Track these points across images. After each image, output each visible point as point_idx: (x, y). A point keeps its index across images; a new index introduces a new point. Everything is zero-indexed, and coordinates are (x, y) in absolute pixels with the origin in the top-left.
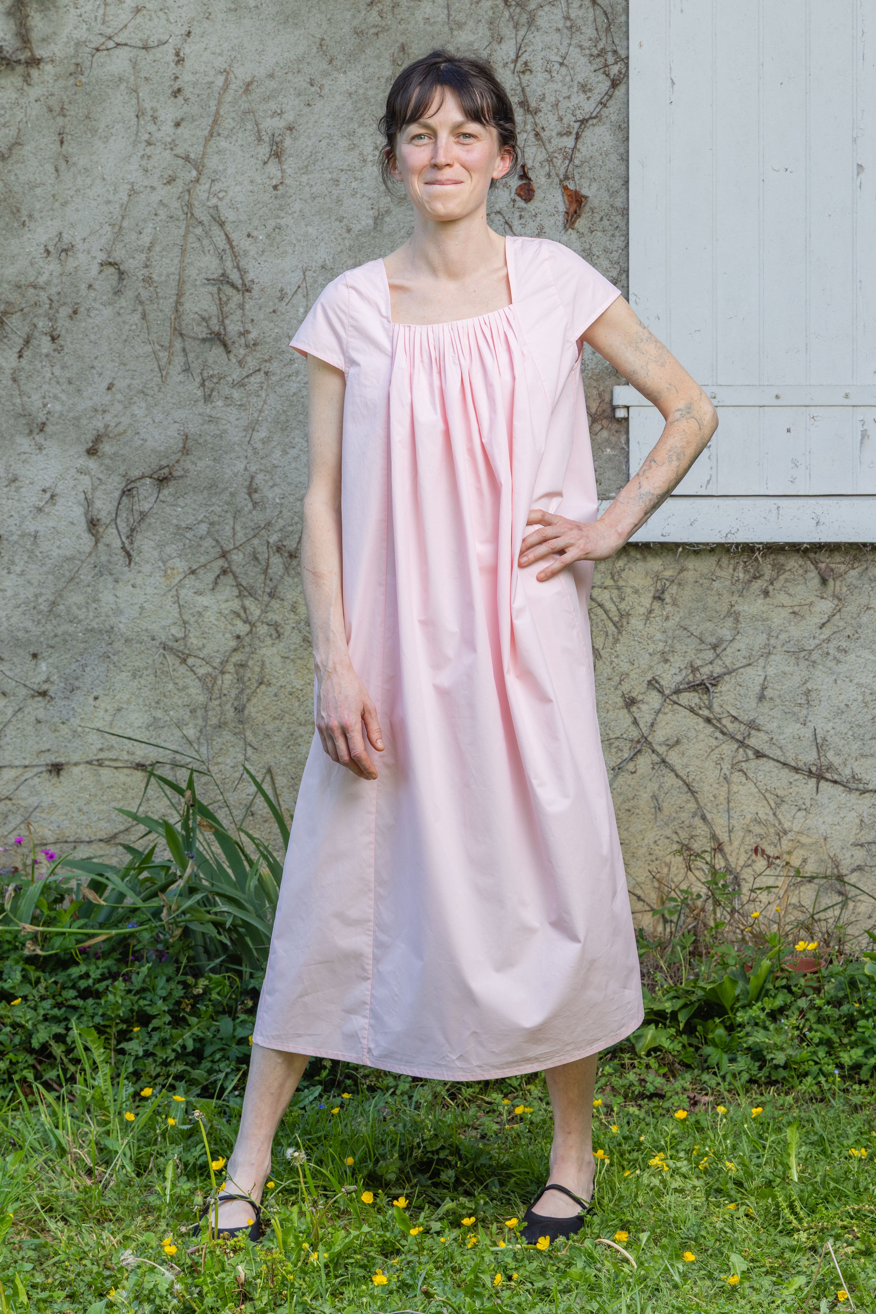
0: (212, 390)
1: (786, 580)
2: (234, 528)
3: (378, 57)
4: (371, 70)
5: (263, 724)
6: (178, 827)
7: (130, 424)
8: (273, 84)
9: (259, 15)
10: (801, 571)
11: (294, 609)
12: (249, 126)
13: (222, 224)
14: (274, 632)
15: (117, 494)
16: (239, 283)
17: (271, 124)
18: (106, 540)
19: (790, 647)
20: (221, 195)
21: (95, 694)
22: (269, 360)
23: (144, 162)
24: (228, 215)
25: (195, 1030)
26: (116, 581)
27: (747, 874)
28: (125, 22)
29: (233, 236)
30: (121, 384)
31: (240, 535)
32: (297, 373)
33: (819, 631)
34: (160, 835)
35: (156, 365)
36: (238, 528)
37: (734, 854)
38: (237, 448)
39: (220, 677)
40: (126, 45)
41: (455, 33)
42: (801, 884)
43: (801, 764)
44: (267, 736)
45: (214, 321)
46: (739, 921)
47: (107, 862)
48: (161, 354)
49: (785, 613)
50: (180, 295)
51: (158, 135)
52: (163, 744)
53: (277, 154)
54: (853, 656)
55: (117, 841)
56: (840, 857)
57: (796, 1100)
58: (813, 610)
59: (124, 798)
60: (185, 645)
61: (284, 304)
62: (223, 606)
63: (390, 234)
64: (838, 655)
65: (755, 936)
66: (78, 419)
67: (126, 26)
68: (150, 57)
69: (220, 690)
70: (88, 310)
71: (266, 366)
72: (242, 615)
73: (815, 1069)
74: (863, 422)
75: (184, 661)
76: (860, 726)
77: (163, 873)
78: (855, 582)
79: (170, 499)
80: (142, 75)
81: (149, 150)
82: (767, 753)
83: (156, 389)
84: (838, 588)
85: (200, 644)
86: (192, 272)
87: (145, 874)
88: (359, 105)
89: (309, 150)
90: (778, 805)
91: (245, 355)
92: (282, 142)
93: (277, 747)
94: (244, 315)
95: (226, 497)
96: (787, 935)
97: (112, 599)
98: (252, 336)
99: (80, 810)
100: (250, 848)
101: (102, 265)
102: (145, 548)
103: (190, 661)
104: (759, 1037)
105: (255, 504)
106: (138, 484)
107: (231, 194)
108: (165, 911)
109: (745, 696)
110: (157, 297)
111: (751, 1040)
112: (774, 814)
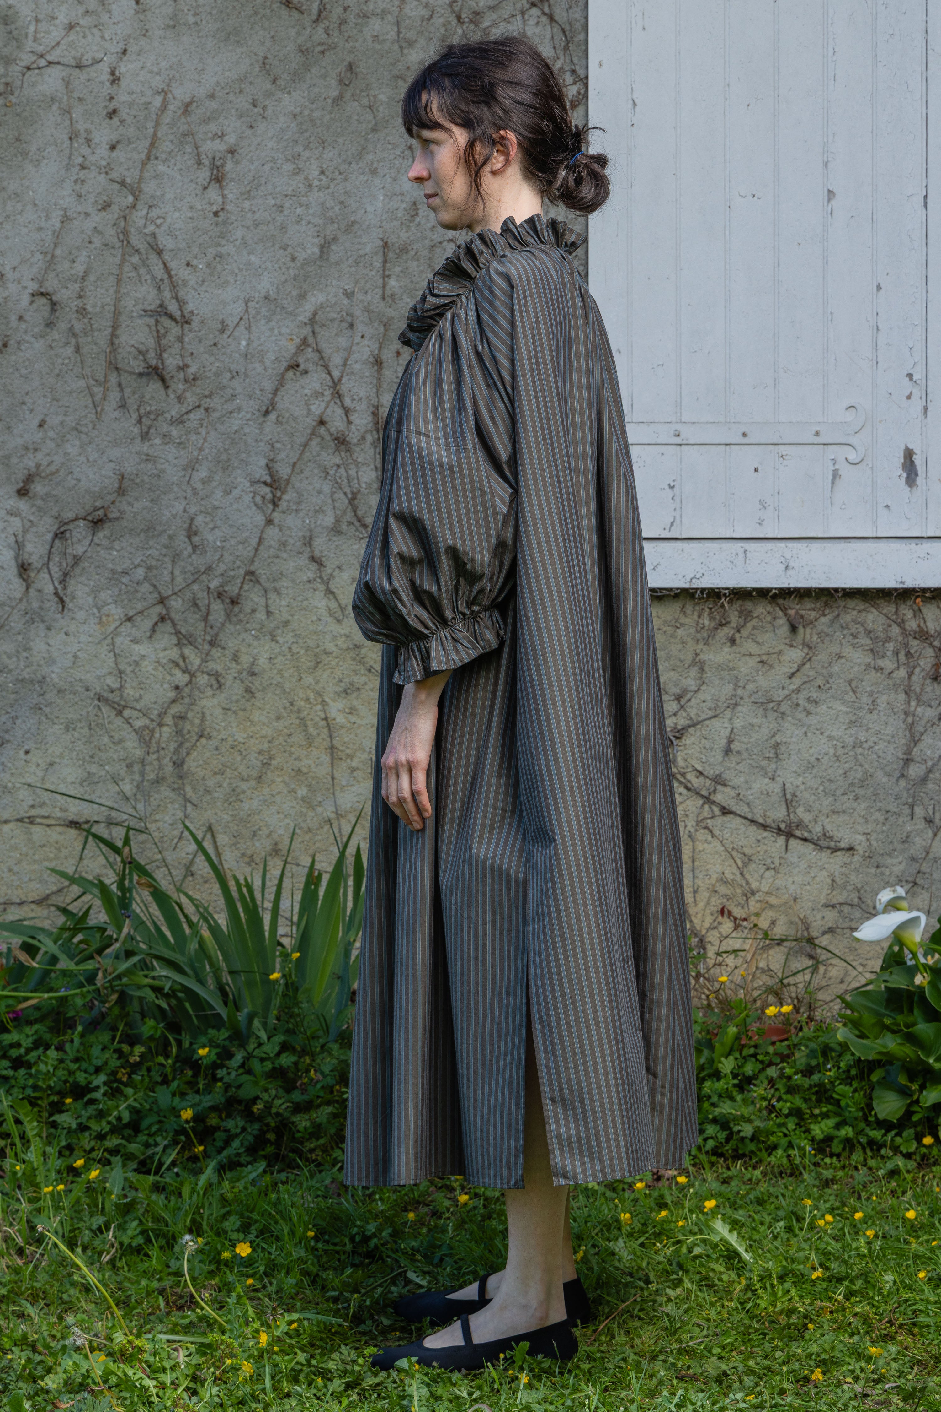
0: (150, 427)
1: (754, 628)
2: (172, 573)
3: (324, 77)
4: (317, 90)
5: (203, 779)
6: (114, 888)
7: (63, 464)
8: (213, 105)
9: (199, 32)
10: (769, 618)
11: (236, 658)
12: (188, 149)
13: (159, 253)
14: (214, 683)
15: (49, 536)
16: (177, 314)
17: (212, 147)
18: (37, 585)
19: (759, 698)
20: (159, 222)
21: (26, 747)
22: (210, 396)
23: (78, 187)
24: (166, 242)
25: (131, 1101)
26: (49, 629)
27: (712, 937)
28: (58, 39)
29: (172, 265)
30: (54, 421)
31: (179, 579)
32: (239, 409)
33: (788, 681)
34: (95, 896)
35: (90, 401)
36: (177, 573)
37: (699, 916)
38: (176, 489)
39: (157, 730)
40: (58, 63)
41: (406, 51)
42: (769, 947)
43: (769, 821)
44: (208, 792)
45: (152, 354)
46: (704, 986)
47: (39, 924)
48: (96, 390)
49: (752, 662)
50: (115, 327)
51: (92, 159)
52: (98, 800)
53: (218, 178)
54: (824, 707)
55: (49, 902)
56: (811, 918)
57: (764, 1174)
58: (782, 659)
59: (56, 858)
60: (121, 696)
61: (225, 336)
62: (161, 655)
63: (337, 263)
64: (808, 706)
65: (720, 1002)
66: (7, 457)
67: (58, 44)
68: (83, 76)
69: (158, 743)
70: (19, 343)
71: (206, 402)
72: (181, 664)
73: (784, 1141)
74: (834, 461)
75: (120, 713)
76: (831, 781)
77: (98, 935)
78: (826, 629)
79: (105, 542)
80: (76, 95)
81: (82, 174)
82: (734, 809)
83: (90, 426)
84: (808, 636)
85: (137, 695)
86: (128, 303)
87: (80, 937)
88: (304, 127)
89: (251, 174)
90: (745, 864)
91: (184, 391)
92: (223, 166)
93: (219, 804)
94: (182, 348)
95: (164, 539)
96: (755, 1001)
97: (43, 647)
98: (192, 370)
99: (10, 870)
100: (190, 909)
101: (33, 295)
102: (79, 594)
103: (127, 713)
104: (726, 1108)
105: (195, 548)
106: (71, 526)
107: (169, 220)
108: (100, 974)
109: (711, 749)
110: (92, 330)
111: (717, 1111)
112: (741, 874)
